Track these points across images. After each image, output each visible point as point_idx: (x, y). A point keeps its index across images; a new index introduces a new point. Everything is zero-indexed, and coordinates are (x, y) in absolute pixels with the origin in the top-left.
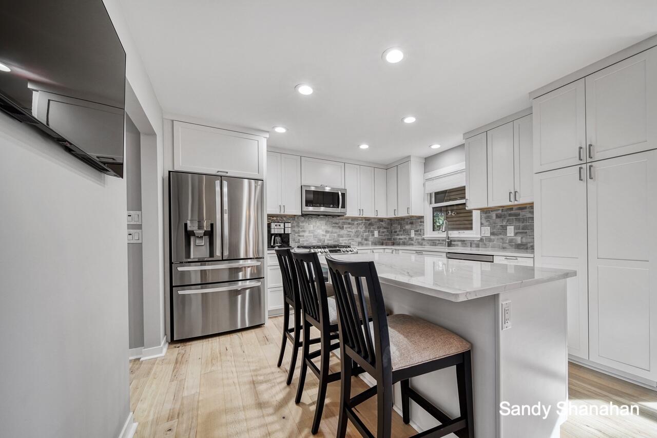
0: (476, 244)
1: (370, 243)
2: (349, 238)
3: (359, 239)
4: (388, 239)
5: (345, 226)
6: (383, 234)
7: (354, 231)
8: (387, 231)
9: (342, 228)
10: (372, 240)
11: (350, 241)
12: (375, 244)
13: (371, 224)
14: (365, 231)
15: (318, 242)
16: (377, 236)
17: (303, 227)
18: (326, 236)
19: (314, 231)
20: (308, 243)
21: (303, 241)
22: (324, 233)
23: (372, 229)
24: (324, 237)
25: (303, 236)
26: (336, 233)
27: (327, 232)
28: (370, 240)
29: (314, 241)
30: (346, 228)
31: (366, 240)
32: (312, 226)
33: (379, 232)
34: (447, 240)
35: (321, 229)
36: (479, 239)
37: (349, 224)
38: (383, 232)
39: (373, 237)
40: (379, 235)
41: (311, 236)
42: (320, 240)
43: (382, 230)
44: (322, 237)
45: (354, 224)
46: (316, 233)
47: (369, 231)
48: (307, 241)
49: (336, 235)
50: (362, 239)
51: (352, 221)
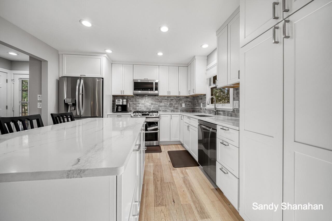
0: (230, 114)
1: (179, 110)
2: (165, 108)
3: (172, 108)
4: (192, 108)
5: (163, 101)
6: (189, 106)
7: (168, 103)
8: (192, 104)
9: (161, 102)
10: (180, 109)
11: (166, 109)
12: (182, 111)
13: (180, 100)
14: (175, 104)
15: (147, 109)
16: (184, 107)
17: (138, 101)
18: (151, 106)
19: (145, 103)
20: (141, 110)
21: (138, 109)
22: (150, 105)
23: (181, 102)
24: (150, 107)
25: (138, 106)
26: (157, 105)
27: (152, 104)
28: (179, 109)
29: (144, 109)
30: (164, 102)
31: (177, 109)
32: (143, 101)
33: (186, 104)
34: (215, 110)
35: (149, 102)
36: (232, 110)
37: (166, 99)
38: (189, 104)
39: (181, 107)
40: (185, 106)
41: (143, 106)
42: (148, 108)
43: (187, 103)
44: (149, 107)
45: (169, 100)
46: (145, 105)
47: (178, 104)
48: (140, 109)
49: (157, 106)
50: (174, 108)
51: (167, 98)
